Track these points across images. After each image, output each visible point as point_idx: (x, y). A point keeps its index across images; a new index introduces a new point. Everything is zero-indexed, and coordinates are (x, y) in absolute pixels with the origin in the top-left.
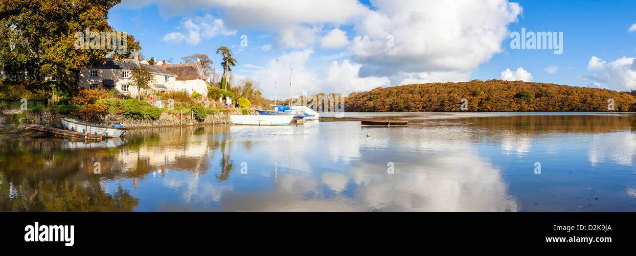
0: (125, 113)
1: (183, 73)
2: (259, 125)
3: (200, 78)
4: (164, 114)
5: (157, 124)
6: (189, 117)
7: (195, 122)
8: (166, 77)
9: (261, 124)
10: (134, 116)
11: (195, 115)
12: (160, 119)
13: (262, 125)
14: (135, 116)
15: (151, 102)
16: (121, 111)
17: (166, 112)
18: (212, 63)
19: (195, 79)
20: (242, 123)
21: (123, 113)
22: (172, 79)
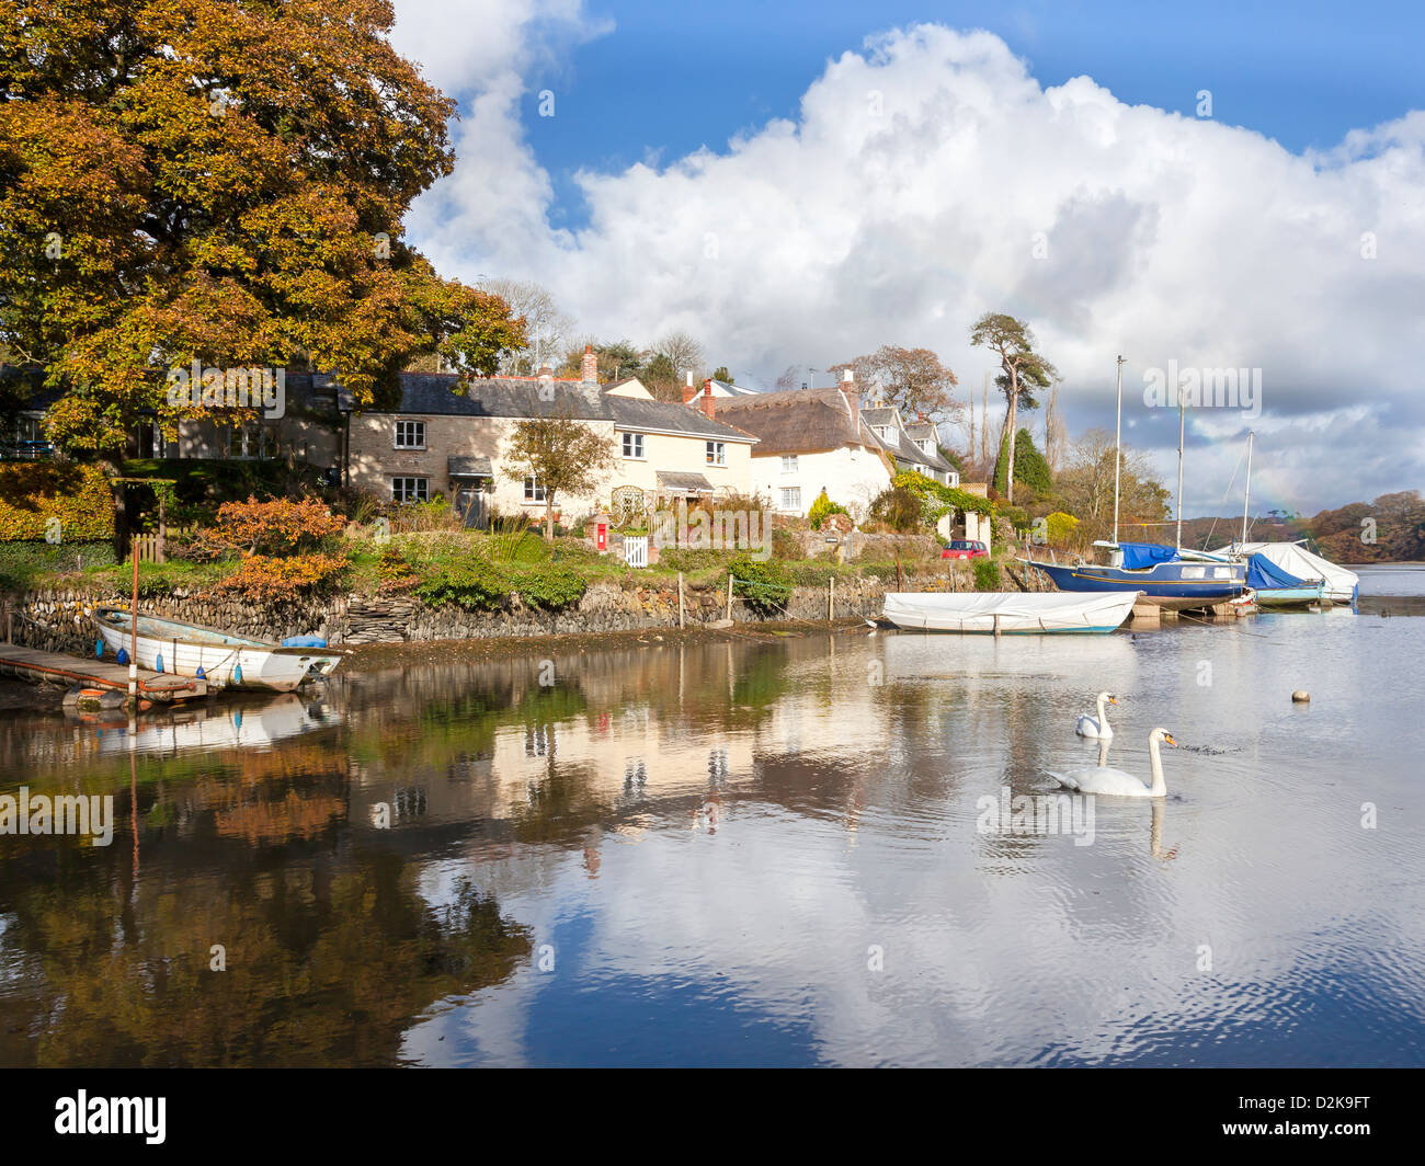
0: (423, 589)
1: (789, 427)
2: (993, 633)
3: (853, 446)
4: (603, 587)
5: (573, 629)
6: (719, 597)
7: (745, 615)
8: (710, 447)
9: (999, 628)
10: (462, 600)
11: (741, 591)
12: (584, 606)
13: (1006, 633)
14: (468, 601)
15: (602, 545)
16: (406, 581)
17: (611, 582)
18: (952, 380)
19: (830, 448)
20: (929, 625)
21: (414, 587)
22: (737, 452)
